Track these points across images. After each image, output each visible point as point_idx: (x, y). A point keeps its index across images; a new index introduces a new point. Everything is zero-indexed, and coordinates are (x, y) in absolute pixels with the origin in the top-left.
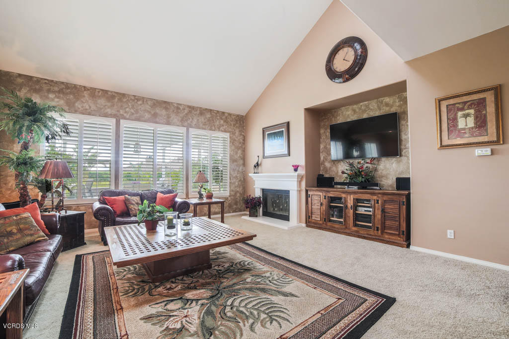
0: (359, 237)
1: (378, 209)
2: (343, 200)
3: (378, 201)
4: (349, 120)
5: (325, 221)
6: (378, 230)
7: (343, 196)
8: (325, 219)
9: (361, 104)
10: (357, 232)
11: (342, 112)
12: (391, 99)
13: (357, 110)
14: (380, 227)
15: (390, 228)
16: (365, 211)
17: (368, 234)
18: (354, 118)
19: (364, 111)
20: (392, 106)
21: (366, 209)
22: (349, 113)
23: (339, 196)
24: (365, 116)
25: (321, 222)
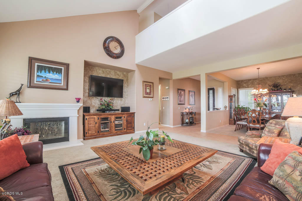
0: (118, 135)
1: (125, 120)
2: (109, 119)
3: (125, 117)
4: (100, 75)
5: (98, 132)
6: (125, 129)
7: (109, 116)
8: (98, 131)
9: (107, 70)
10: (116, 133)
11: (96, 70)
12: (120, 73)
13: (105, 72)
14: (126, 128)
15: (129, 127)
16: (118, 122)
17: (121, 132)
18: (103, 75)
19: (108, 74)
20: (120, 76)
21: (119, 121)
22: (101, 72)
23: (107, 117)
24: (108, 76)
25: (96, 134)
